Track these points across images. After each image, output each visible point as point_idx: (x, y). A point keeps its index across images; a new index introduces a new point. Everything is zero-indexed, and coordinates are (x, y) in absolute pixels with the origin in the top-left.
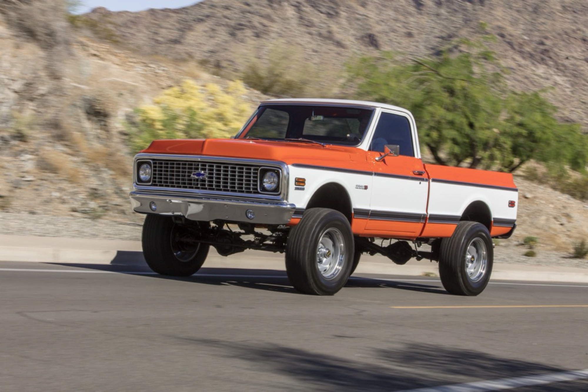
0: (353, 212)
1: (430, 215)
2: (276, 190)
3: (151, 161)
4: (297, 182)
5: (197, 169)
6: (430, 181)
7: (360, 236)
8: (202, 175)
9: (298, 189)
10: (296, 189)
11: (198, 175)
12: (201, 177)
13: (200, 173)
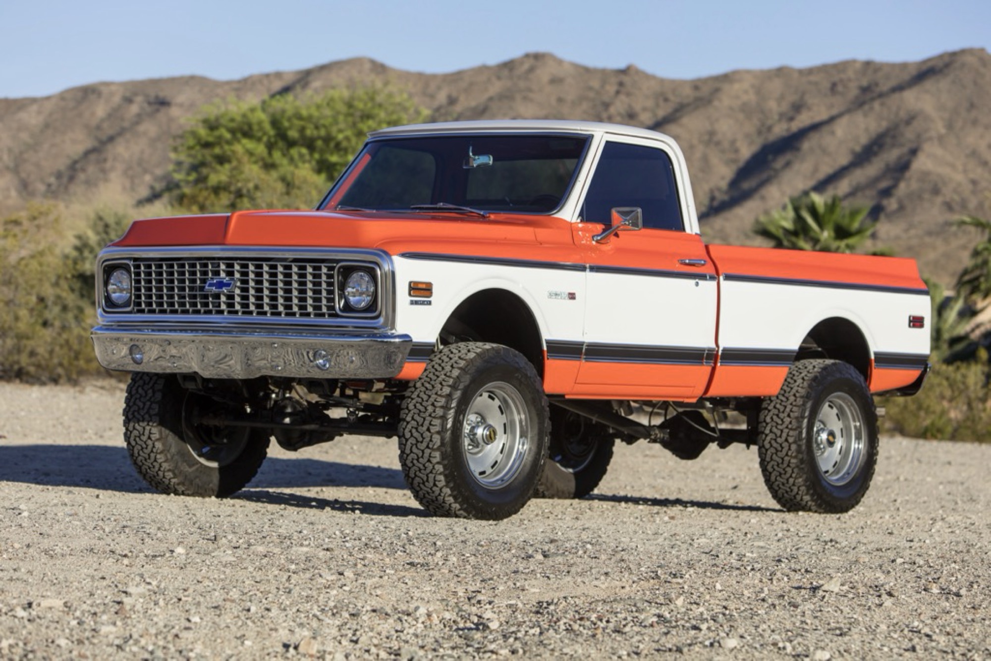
0: (545, 348)
1: (724, 350)
2: (372, 307)
3: (131, 263)
4: (413, 289)
5: (217, 273)
6: (721, 278)
7: (567, 397)
8: (228, 285)
9: (416, 303)
10: (412, 303)
11: (221, 285)
12: (225, 290)
13: (223, 281)
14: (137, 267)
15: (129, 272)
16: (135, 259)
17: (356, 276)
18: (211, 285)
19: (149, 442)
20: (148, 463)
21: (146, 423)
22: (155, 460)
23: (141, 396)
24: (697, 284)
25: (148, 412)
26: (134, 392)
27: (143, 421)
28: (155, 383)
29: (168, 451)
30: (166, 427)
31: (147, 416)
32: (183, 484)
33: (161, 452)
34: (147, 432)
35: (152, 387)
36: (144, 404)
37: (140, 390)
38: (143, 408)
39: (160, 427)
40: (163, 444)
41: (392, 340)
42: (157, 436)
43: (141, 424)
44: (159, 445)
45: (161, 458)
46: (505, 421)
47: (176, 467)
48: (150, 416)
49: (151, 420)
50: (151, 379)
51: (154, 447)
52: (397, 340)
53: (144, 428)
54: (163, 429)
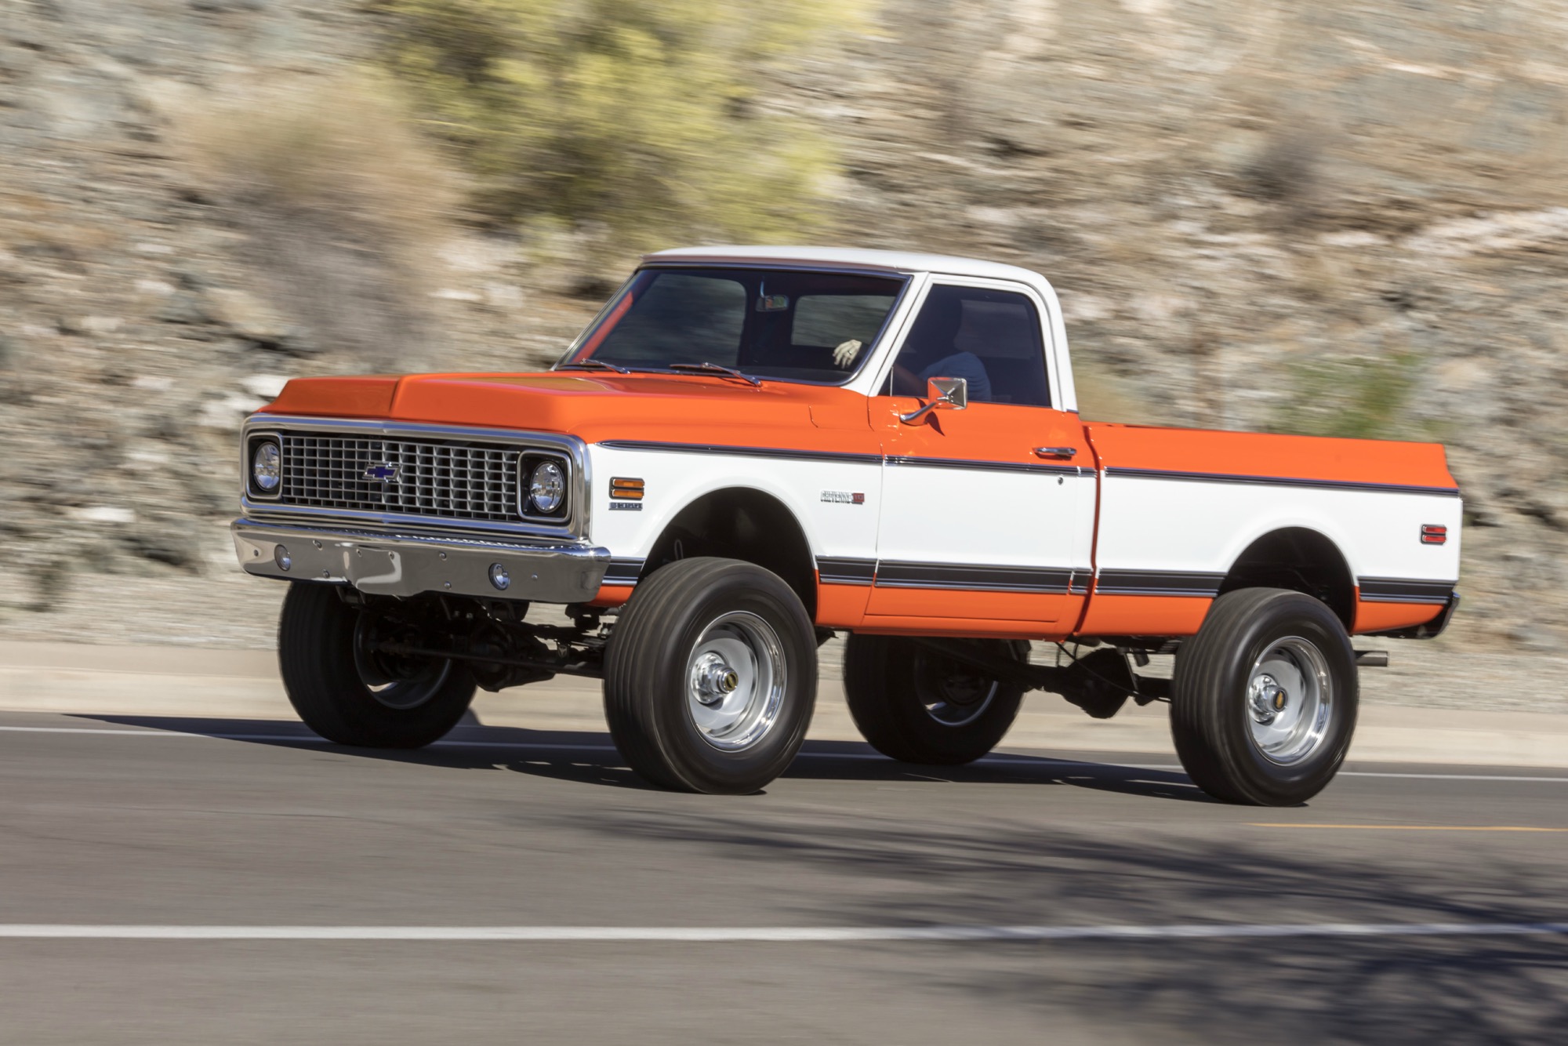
0: (816, 567)
1: (1104, 572)
2: (561, 510)
3: (280, 437)
4: (615, 488)
5: (378, 456)
6: (1103, 473)
8: (390, 472)
9: (619, 506)
10: (614, 506)
11: (381, 472)
12: (386, 479)
13: (384, 468)
14: (287, 442)
15: (278, 446)
16: (285, 432)
17: (544, 469)
18: (370, 472)
24: (1061, 481)
41: (586, 554)
52: (591, 555)
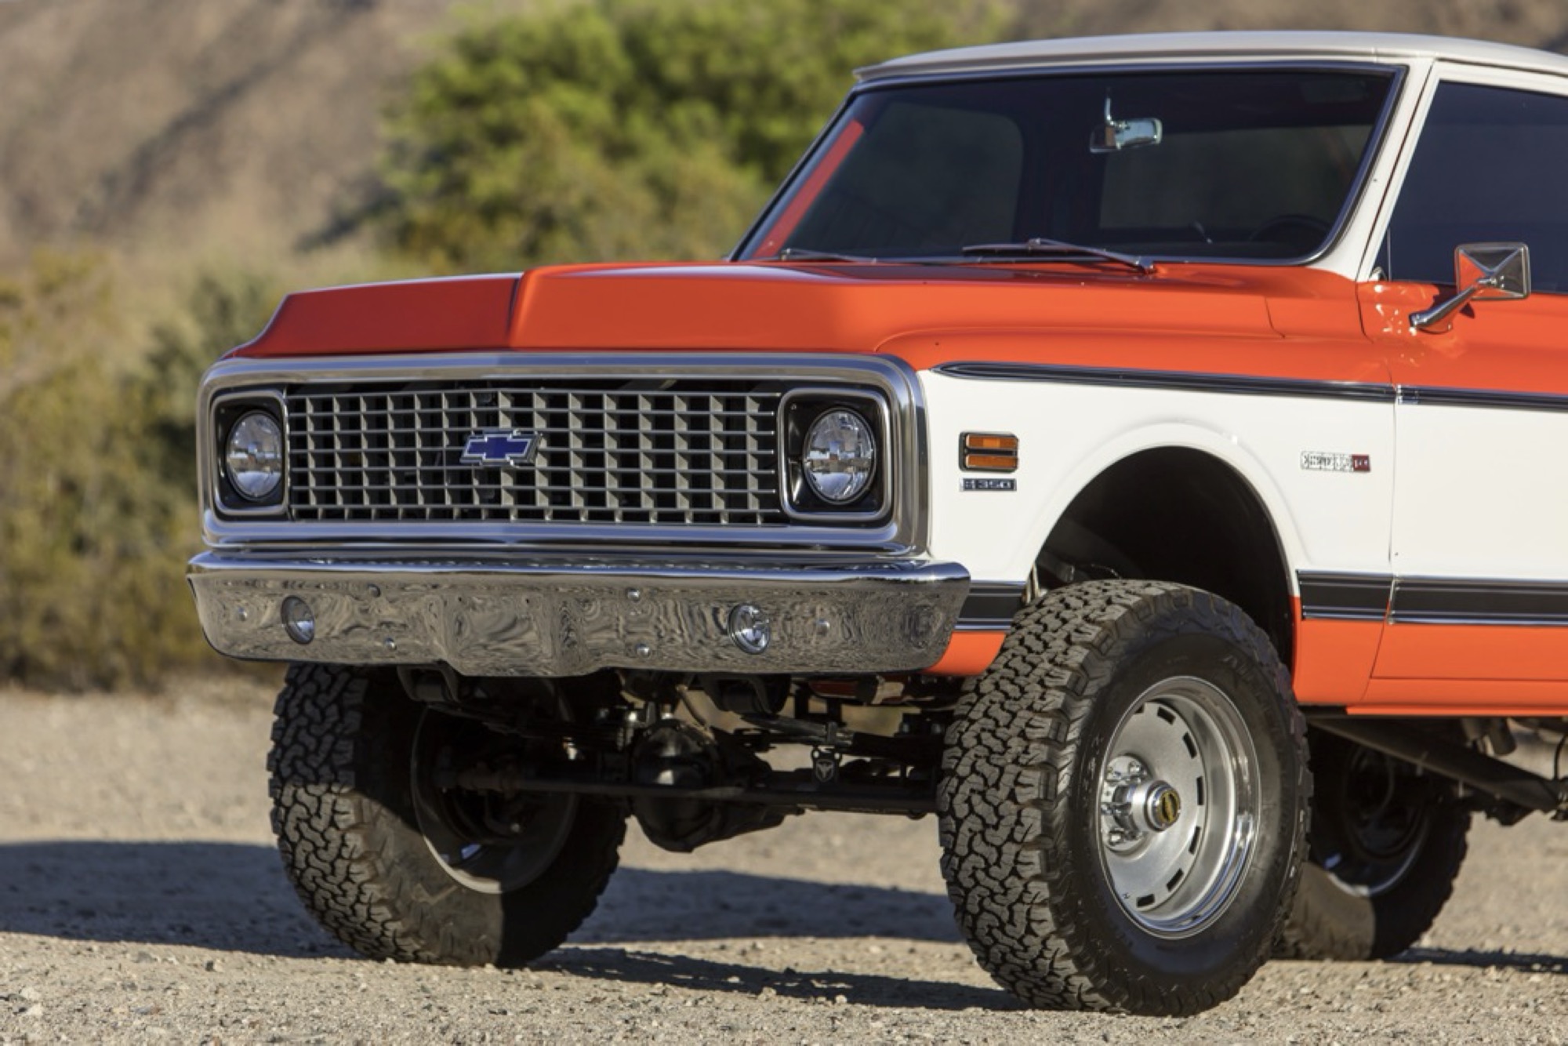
0: (1296, 592)
2: (869, 497)
3: (282, 397)
4: (971, 451)
5: (490, 419)
7: (1351, 711)
8: (518, 447)
9: (979, 485)
10: (968, 485)
11: (500, 447)
12: (509, 459)
13: (505, 439)
14: (297, 406)
15: (278, 419)
16: (292, 388)
17: (829, 422)
18: (476, 448)
19: (333, 834)
20: (331, 884)
21: (323, 787)
22: (348, 879)
23: (311, 721)
25: (327, 760)
26: (293, 711)
27: (316, 783)
28: (345, 689)
29: (379, 855)
30: (372, 796)
31: (325, 771)
32: (416, 934)
33: (362, 858)
34: (326, 810)
35: (338, 700)
36: (319, 741)
37: (309, 707)
38: (316, 752)
39: (357, 797)
40: (367, 839)
41: (921, 578)
42: (352, 818)
43: (312, 789)
44: (355, 840)
45: (361, 872)
46: (1201, 773)
47: (398, 893)
48: (334, 771)
49: (336, 781)
50: (334, 679)
51: (344, 844)
52: (933, 578)
53: (319, 800)
54: (366, 801)
